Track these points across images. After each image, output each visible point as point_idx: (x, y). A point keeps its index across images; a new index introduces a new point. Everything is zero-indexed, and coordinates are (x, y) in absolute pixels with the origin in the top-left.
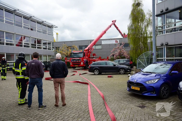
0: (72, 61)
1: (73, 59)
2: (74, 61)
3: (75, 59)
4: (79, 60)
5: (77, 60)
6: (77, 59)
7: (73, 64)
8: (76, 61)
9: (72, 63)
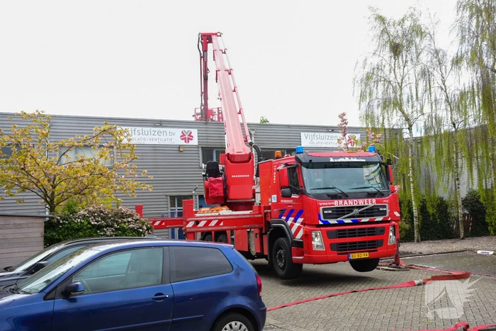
0: (326, 224)
1: (337, 203)
2: (341, 223)
3: (350, 209)
4: (371, 212)
5: (362, 215)
6: (361, 202)
7: (332, 247)
8: (355, 223)
9: (327, 236)
